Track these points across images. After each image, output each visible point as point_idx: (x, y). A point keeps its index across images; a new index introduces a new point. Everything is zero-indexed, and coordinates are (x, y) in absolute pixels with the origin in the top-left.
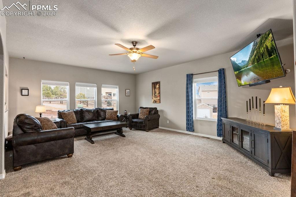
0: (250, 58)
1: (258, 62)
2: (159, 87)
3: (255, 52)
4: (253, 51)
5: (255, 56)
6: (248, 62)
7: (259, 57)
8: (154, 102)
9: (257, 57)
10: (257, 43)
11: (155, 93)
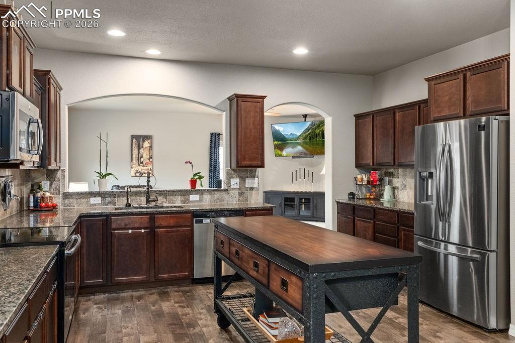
0: (302, 134)
1: (310, 139)
2: (151, 147)
3: (310, 131)
4: (308, 129)
5: (309, 134)
6: (299, 136)
7: (312, 136)
8: (138, 175)
9: (310, 135)
10: (315, 124)
11: (140, 157)
